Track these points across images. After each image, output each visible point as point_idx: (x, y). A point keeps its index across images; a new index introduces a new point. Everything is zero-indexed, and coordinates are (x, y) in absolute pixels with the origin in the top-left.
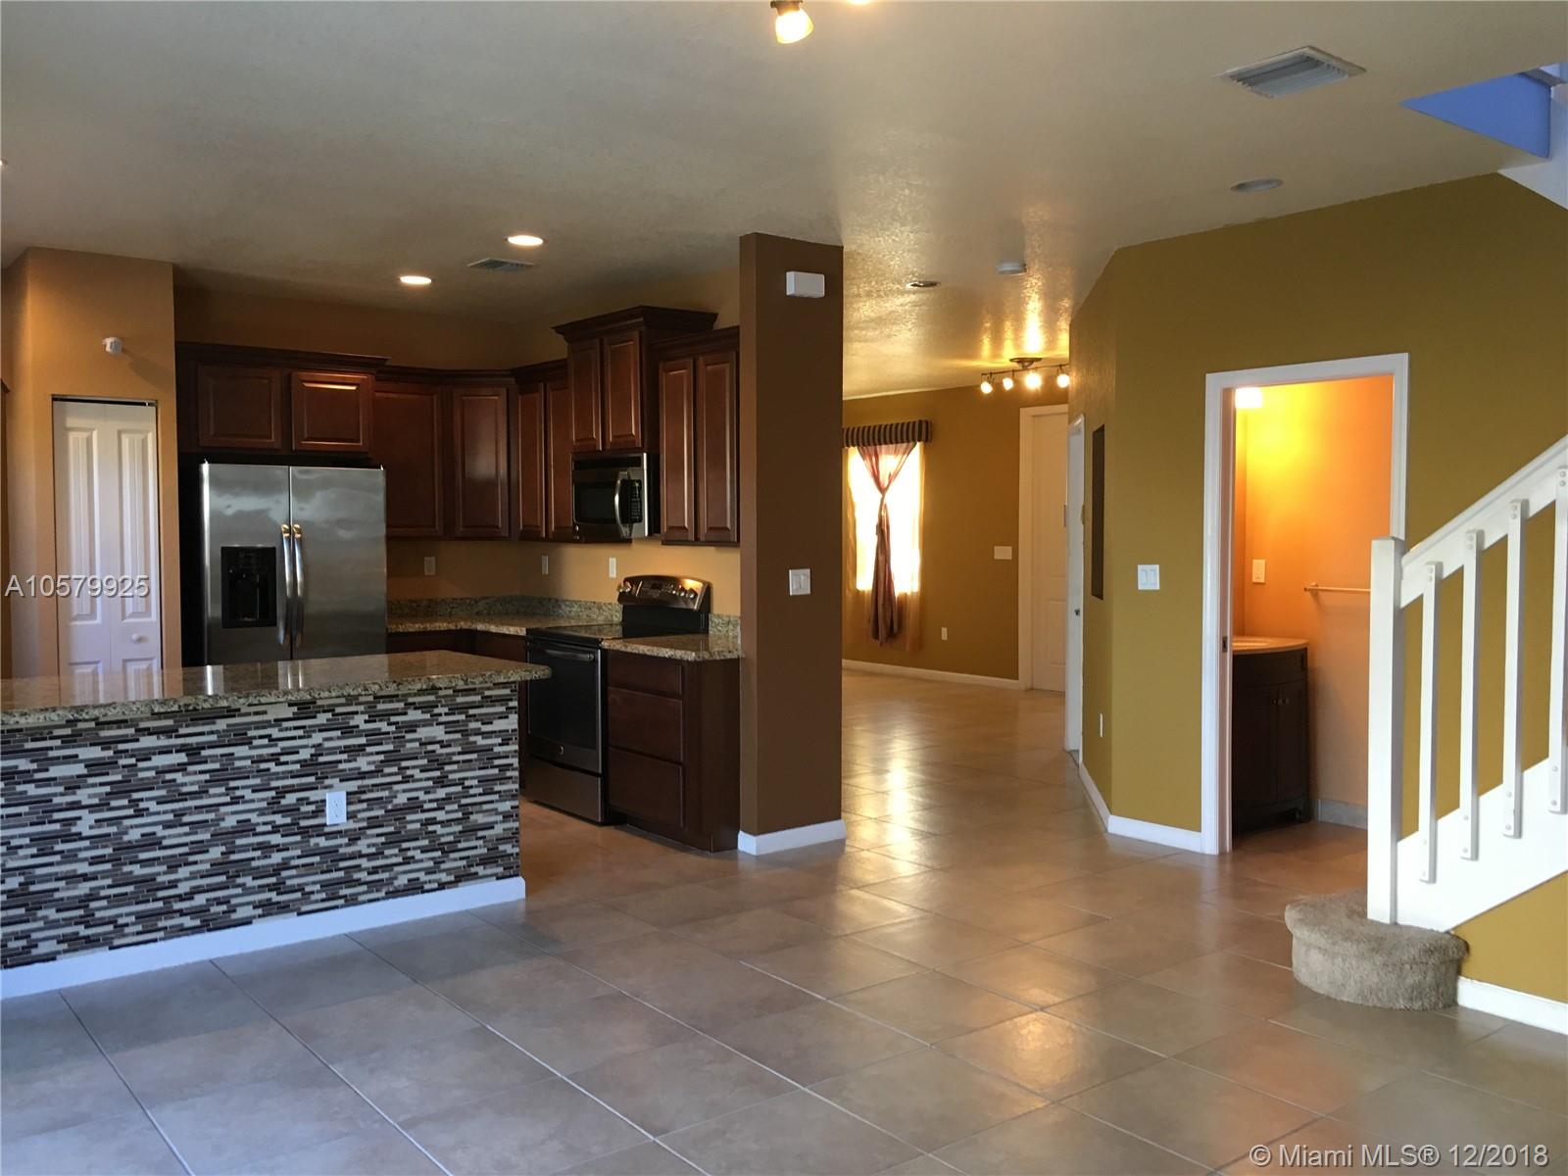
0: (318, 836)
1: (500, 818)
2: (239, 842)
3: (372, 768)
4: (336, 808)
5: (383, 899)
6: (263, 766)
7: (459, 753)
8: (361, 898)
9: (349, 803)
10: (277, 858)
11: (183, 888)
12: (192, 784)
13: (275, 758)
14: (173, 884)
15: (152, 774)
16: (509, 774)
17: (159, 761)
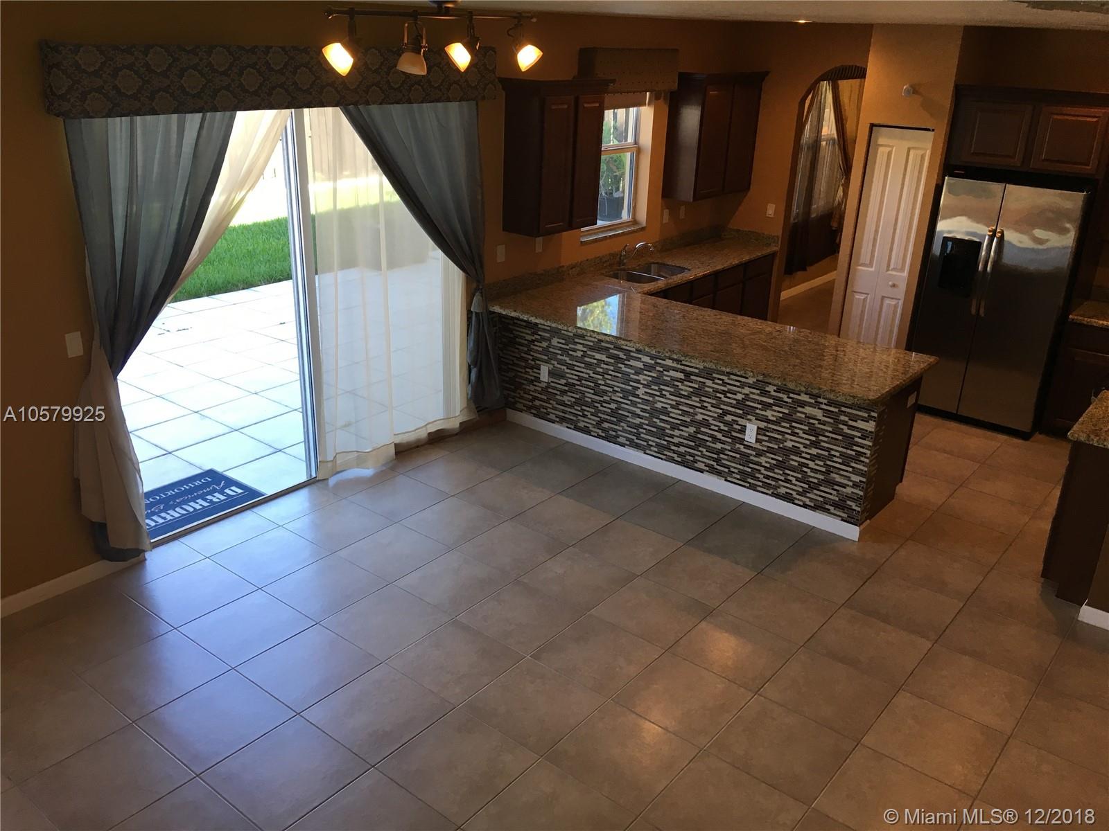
0: (740, 444)
1: (851, 484)
2: (703, 429)
3: (774, 419)
4: (751, 435)
5: (770, 495)
6: (718, 395)
7: (830, 432)
8: (759, 489)
9: (758, 434)
10: (719, 446)
11: (676, 440)
12: (686, 391)
13: (724, 393)
14: (672, 436)
15: (669, 379)
16: (862, 459)
17: (672, 373)
